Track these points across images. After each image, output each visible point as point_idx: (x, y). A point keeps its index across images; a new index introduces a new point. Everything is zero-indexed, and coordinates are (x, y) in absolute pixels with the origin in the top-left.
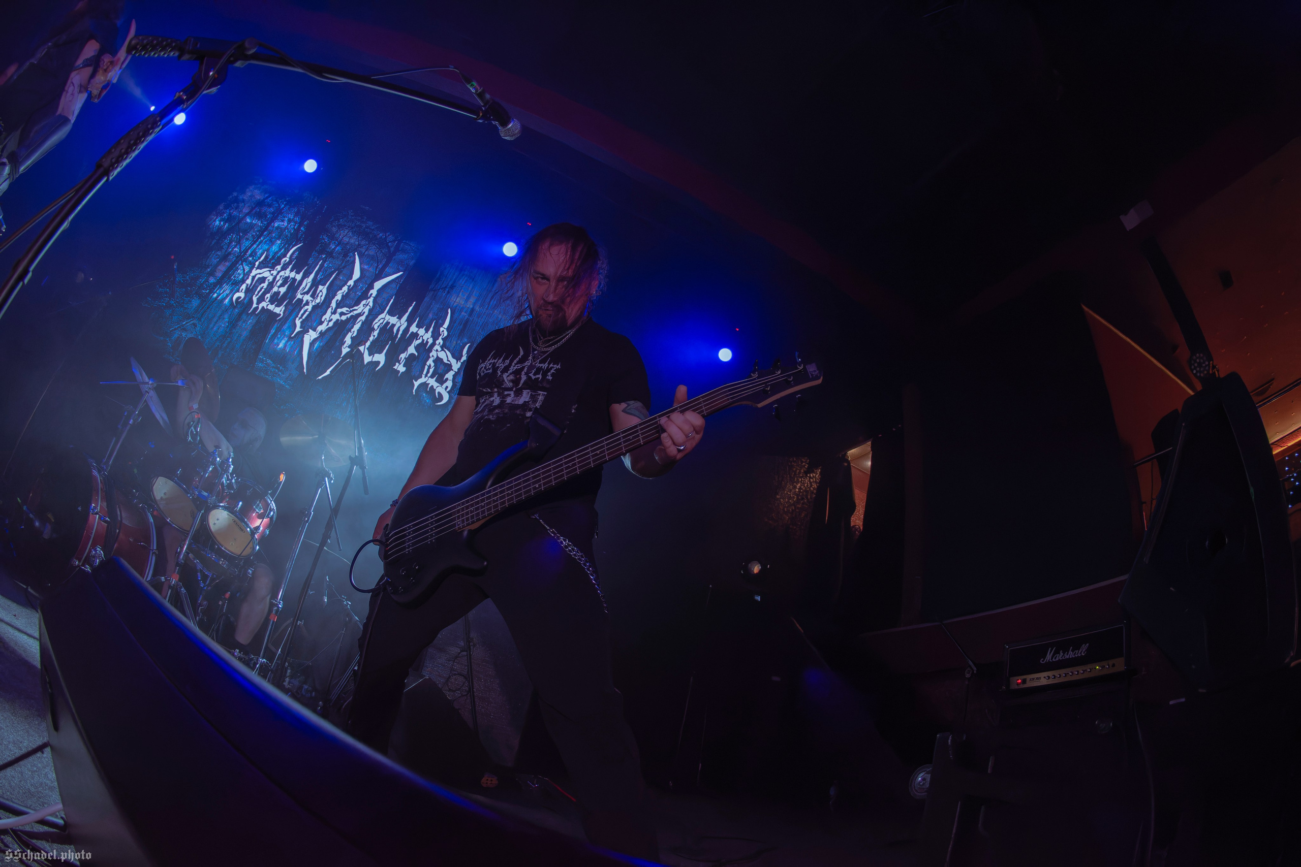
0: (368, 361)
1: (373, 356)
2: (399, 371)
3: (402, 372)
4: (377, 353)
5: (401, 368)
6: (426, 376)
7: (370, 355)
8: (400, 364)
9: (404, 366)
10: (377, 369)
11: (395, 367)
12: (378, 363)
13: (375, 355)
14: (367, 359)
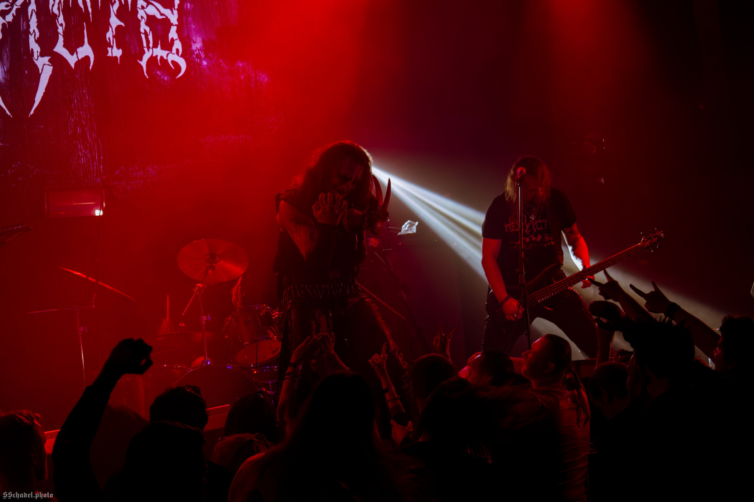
0: (75, 62)
1: (77, 53)
2: (116, 57)
3: (121, 57)
4: (78, 47)
5: (116, 52)
6: (148, 48)
7: (72, 54)
8: (112, 47)
9: (118, 48)
10: (91, 67)
11: (110, 54)
12: (87, 58)
13: (79, 50)
14: (72, 60)
